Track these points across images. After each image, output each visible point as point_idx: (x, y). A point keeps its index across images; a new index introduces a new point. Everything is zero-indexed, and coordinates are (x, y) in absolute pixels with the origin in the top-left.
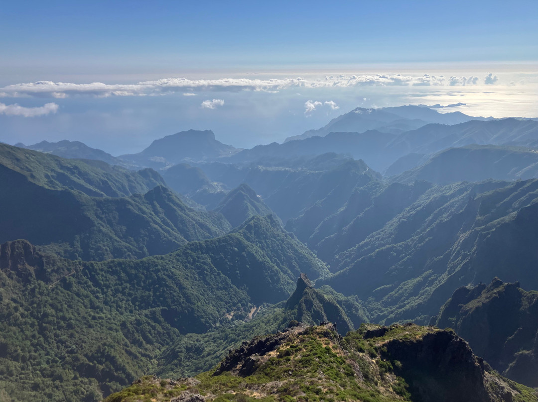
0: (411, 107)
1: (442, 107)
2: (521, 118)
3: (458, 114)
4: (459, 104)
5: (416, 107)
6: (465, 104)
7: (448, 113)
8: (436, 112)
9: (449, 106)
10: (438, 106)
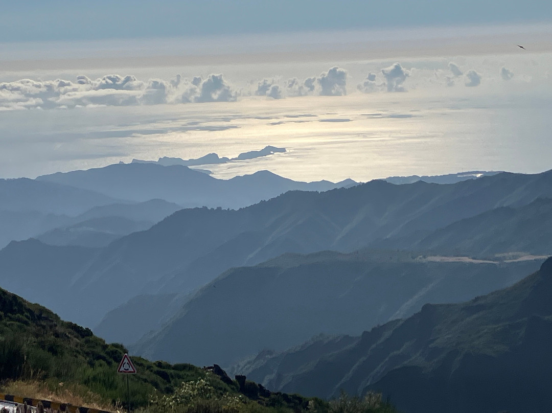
0: (137, 166)
1: (225, 160)
2: (415, 177)
3: (265, 176)
4: (269, 150)
5: (151, 165)
6: (283, 150)
7: (238, 177)
8: (206, 176)
9: (243, 157)
10: (212, 159)
